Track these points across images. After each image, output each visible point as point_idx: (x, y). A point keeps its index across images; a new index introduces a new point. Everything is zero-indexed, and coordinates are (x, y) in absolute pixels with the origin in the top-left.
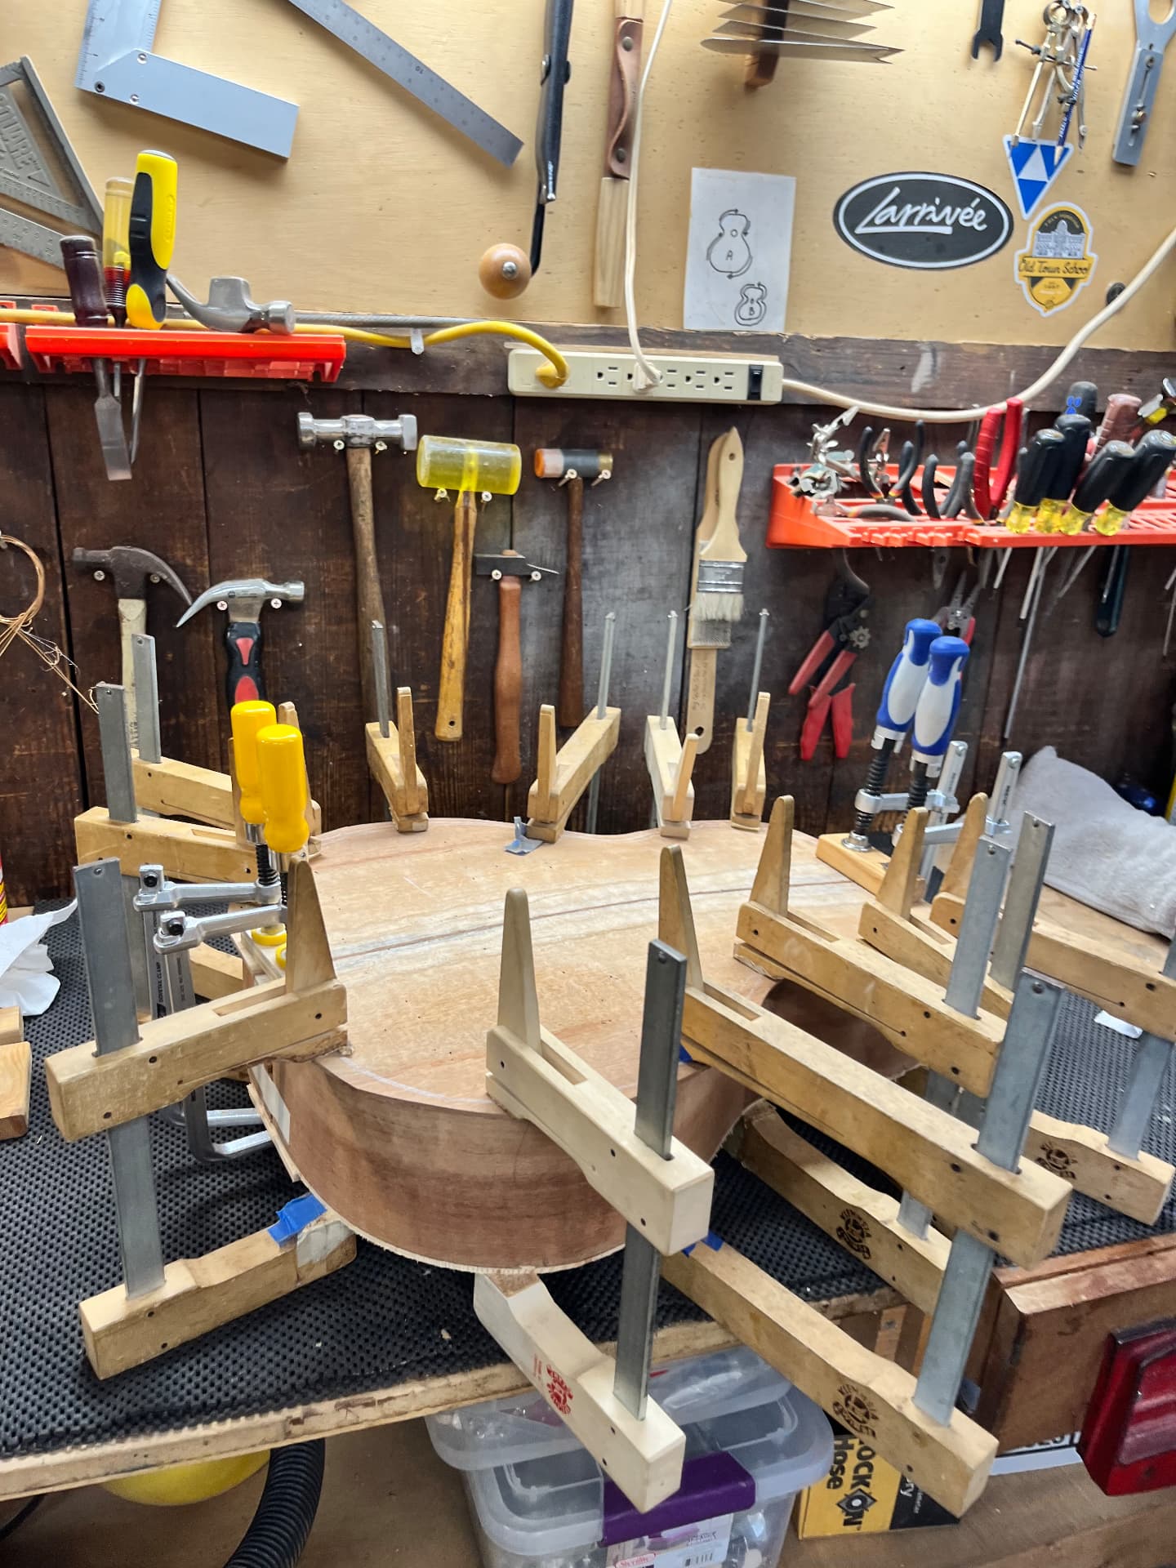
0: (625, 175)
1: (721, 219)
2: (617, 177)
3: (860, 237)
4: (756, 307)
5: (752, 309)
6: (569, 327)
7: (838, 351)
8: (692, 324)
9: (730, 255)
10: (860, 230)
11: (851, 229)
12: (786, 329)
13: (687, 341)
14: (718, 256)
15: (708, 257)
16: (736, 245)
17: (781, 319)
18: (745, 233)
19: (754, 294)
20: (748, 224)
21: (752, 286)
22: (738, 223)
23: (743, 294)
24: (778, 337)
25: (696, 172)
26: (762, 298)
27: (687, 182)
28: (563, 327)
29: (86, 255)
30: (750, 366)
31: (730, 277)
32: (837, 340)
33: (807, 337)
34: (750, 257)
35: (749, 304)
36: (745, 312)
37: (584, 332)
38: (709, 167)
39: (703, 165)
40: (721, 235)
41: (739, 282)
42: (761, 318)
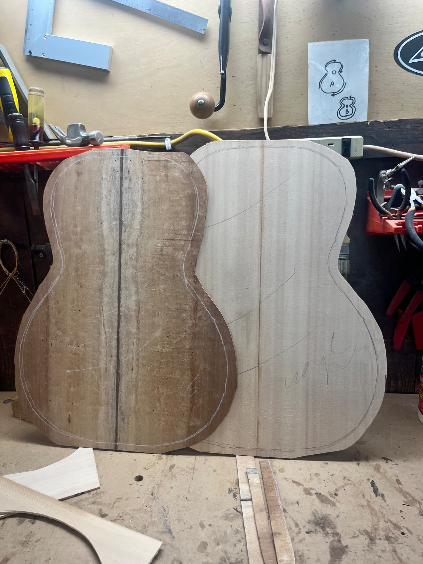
0: (269, 52)
1: (326, 66)
2: (264, 54)
3: (412, 65)
4: (349, 109)
5: (347, 110)
6: (245, 130)
7: (402, 127)
8: (313, 121)
9: (332, 84)
10: (411, 61)
11: (406, 61)
12: (368, 119)
13: (309, 131)
14: (326, 85)
15: (320, 86)
16: (335, 78)
17: (366, 113)
18: (341, 71)
19: (348, 102)
20: (342, 66)
21: (346, 98)
22: (337, 67)
23: (341, 102)
24: (363, 123)
25: (310, 44)
26: (353, 104)
27: (306, 52)
28: (242, 130)
29: (18, 121)
30: (342, 139)
31: (333, 95)
32: (400, 121)
33: (382, 121)
34: (344, 84)
35: (345, 108)
36: (343, 112)
37: (253, 132)
38: (318, 41)
39: (314, 41)
40: (326, 75)
41: (339, 97)
42: (353, 114)
